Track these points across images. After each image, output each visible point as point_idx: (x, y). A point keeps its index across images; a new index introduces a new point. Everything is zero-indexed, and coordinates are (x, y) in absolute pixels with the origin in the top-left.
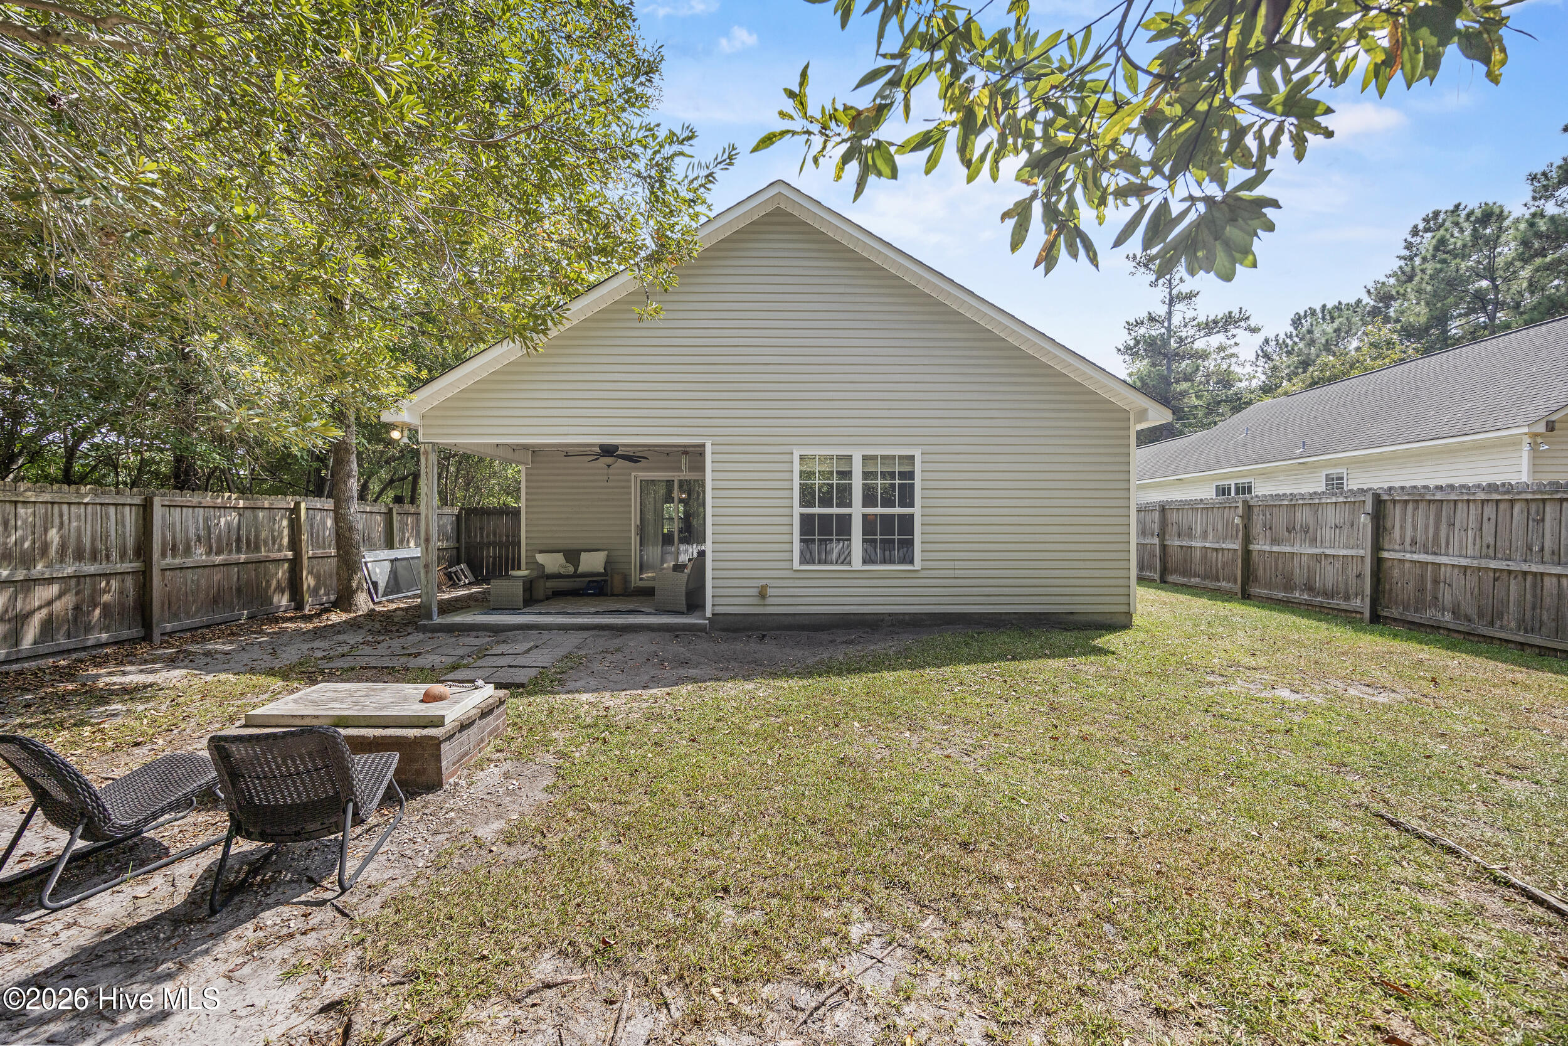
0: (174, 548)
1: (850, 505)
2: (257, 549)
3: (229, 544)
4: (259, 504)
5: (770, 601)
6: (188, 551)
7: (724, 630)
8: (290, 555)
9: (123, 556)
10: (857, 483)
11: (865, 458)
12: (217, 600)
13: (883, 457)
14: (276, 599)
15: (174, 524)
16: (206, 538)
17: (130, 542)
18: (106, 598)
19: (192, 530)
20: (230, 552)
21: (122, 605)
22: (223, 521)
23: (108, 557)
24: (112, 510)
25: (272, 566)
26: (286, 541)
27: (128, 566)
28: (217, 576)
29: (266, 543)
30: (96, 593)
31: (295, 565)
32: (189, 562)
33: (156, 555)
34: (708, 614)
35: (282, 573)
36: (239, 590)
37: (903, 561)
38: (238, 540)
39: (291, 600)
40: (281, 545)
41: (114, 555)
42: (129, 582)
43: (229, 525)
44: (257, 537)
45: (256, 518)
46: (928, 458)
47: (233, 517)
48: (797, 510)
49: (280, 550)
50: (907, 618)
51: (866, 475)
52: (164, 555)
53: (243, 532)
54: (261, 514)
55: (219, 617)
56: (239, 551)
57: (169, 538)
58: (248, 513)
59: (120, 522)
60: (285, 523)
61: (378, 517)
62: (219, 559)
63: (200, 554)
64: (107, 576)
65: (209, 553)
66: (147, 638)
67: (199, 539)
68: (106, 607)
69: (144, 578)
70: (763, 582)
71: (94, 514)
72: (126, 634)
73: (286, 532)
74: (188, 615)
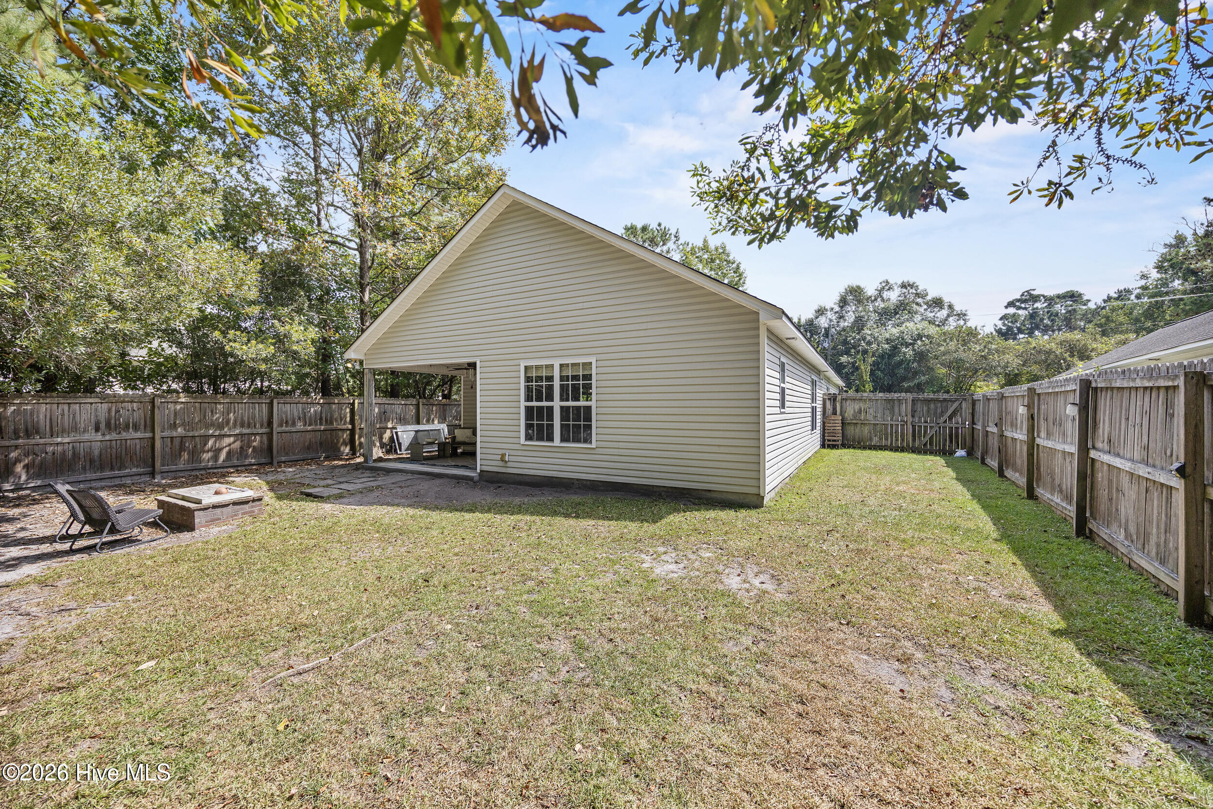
0: (287, 422)
1: (552, 400)
2: (332, 423)
3: (316, 421)
4: (332, 401)
5: (509, 464)
6: (294, 424)
7: (487, 481)
8: (350, 427)
9: (262, 426)
10: (557, 384)
11: (561, 366)
12: (309, 448)
13: (573, 365)
14: (342, 449)
15: (287, 412)
16: (304, 418)
17: (265, 419)
18: (255, 444)
19: (296, 414)
20: (316, 425)
21: (261, 447)
22: (312, 410)
23: (255, 426)
24: (257, 405)
25: (340, 433)
26: (348, 419)
27: (264, 430)
28: (308, 436)
29: (336, 421)
30: (249, 443)
31: (352, 432)
32: (294, 429)
33: (275, 426)
34: (478, 471)
35: (346, 435)
36: (321, 443)
37: (585, 441)
38: (321, 419)
39: (351, 450)
40: (345, 421)
41: (258, 425)
42: (265, 438)
43: (315, 411)
44: (331, 417)
45: (330, 408)
46: (600, 363)
47: (318, 408)
48: (523, 404)
49: (344, 424)
50: (588, 483)
51: (562, 378)
52: (281, 425)
53: (324, 415)
54: (334, 406)
55: (310, 456)
56: (321, 424)
57: (284, 416)
58: (326, 406)
59: (260, 411)
60: (348, 410)
61: (411, 407)
62: (309, 428)
63: (300, 426)
64: (255, 434)
65: (305, 425)
66: (271, 464)
67: (299, 419)
68: (254, 447)
69: (270, 435)
70: (503, 452)
71: (249, 407)
72: (263, 461)
73: (348, 415)
74: (294, 454)
